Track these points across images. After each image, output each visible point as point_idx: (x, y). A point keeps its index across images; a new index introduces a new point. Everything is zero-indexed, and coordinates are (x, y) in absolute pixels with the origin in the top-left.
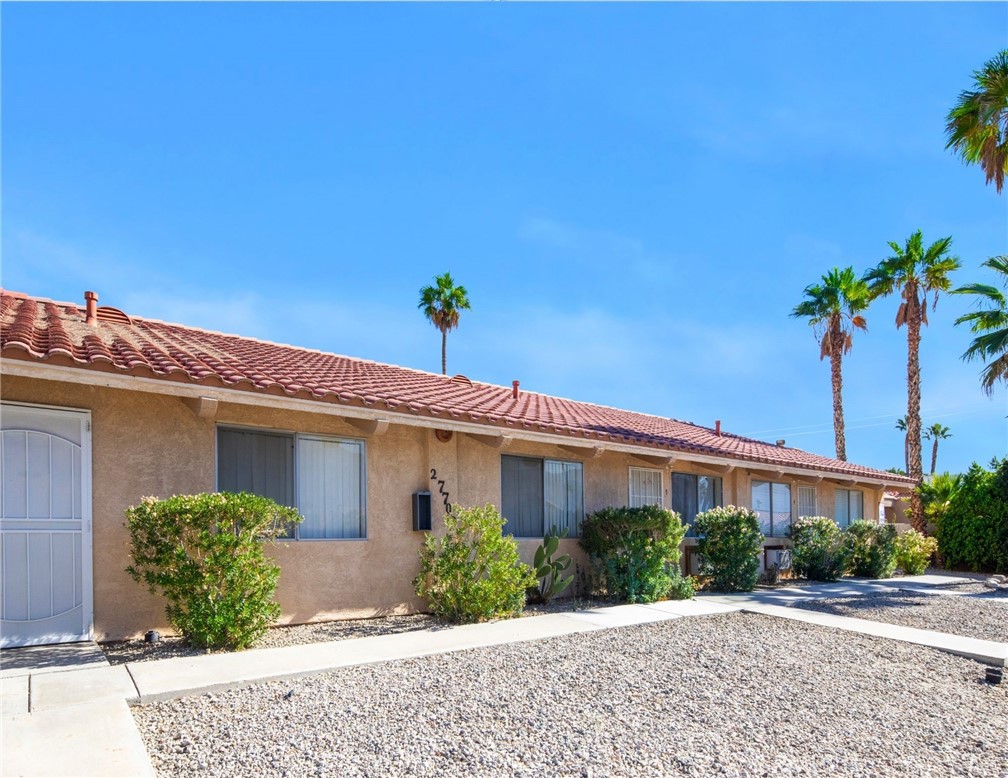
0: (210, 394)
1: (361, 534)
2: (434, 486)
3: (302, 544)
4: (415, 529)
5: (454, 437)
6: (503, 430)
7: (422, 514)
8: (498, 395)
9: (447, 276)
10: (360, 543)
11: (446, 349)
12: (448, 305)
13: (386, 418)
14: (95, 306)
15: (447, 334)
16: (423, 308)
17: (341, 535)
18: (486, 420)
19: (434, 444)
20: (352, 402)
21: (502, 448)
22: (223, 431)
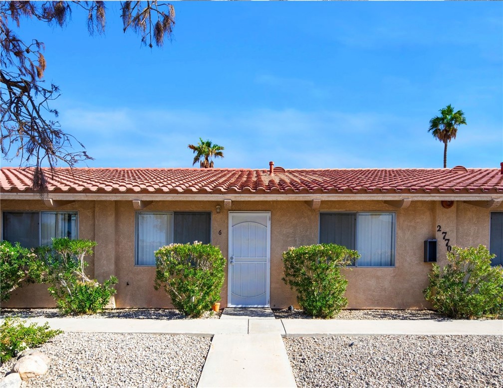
0: (317, 198)
1: (391, 264)
2: (439, 236)
3: (359, 269)
4: (425, 261)
5: (455, 205)
6: (494, 196)
7: (430, 252)
8: (488, 174)
9: (449, 107)
10: (391, 269)
11: (447, 153)
12: (449, 125)
13: (409, 198)
14: (273, 167)
15: (448, 144)
16: (431, 131)
17: (380, 264)
18: (480, 191)
19: (440, 210)
20: (389, 191)
21: (492, 208)
22: (322, 215)
